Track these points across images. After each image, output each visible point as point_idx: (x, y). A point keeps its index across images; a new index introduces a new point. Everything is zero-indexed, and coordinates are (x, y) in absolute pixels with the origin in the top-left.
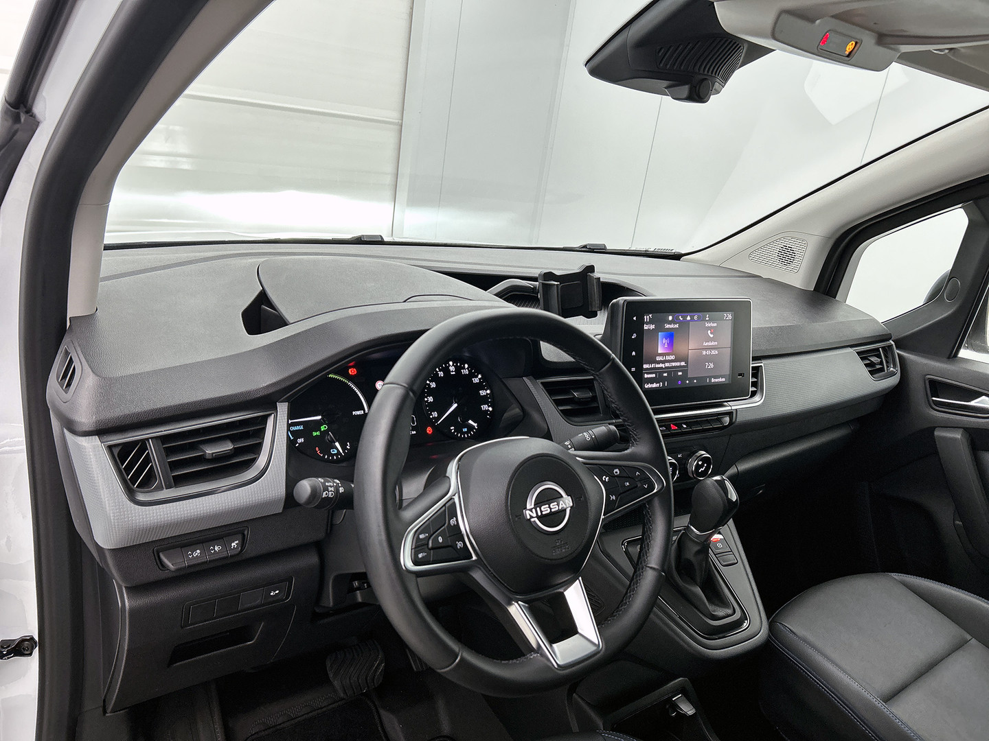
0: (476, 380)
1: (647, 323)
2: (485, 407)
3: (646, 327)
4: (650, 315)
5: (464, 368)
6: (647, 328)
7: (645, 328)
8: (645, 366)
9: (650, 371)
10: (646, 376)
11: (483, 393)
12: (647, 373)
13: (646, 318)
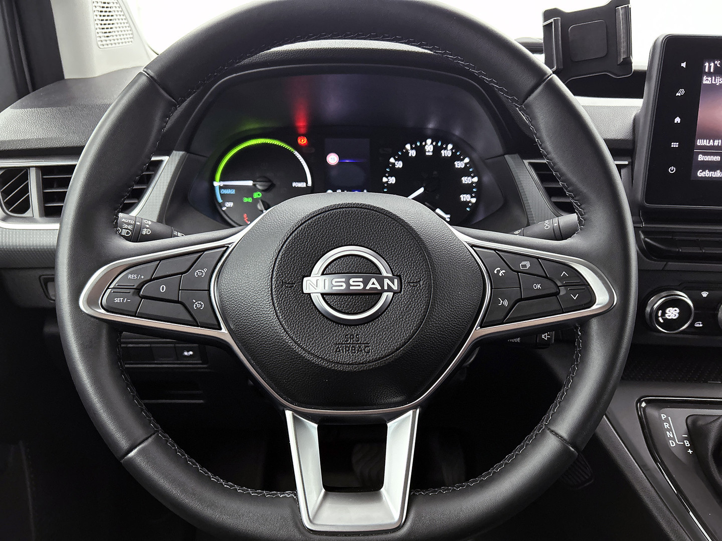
0: (459, 165)
1: (709, 74)
2: (465, 198)
3: (706, 80)
4: (718, 63)
5: (446, 149)
6: (708, 82)
7: (705, 82)
8: (700, 142)
9: (707, 150)
10: (701, 158)
11: (466, 180)
12: (704, 154)
13: (709, 66)
